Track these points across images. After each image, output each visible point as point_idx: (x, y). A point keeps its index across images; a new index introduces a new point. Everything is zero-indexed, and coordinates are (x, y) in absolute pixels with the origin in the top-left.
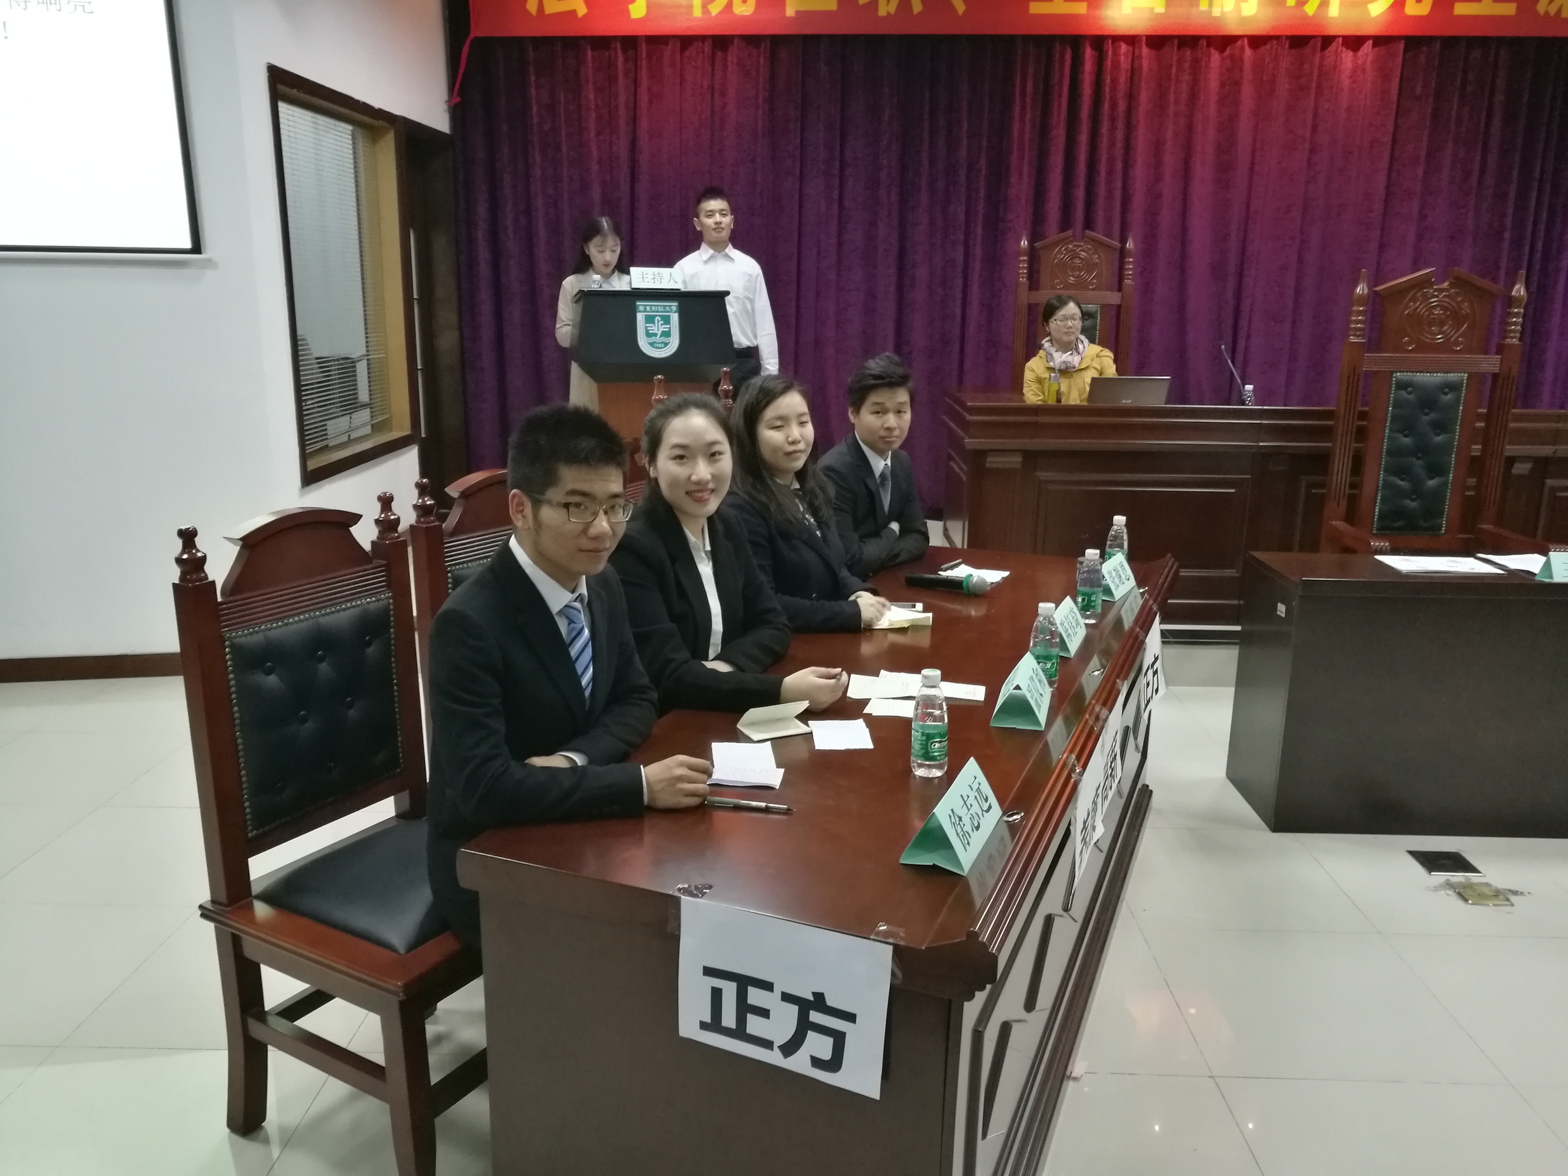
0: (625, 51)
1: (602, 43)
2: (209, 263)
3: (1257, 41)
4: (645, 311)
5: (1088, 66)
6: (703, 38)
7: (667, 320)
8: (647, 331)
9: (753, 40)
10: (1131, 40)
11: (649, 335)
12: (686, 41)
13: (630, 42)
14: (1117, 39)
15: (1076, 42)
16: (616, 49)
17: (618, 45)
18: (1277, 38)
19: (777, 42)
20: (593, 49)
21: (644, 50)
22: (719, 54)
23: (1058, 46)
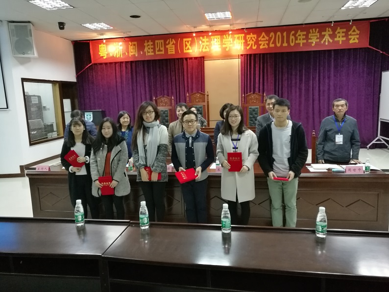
0: (105, 65)
2: (9, 110)
7: (90, 115)
9: (127, 62)
11: (87, 118)
12: (116, 63)
16: (103, 65)
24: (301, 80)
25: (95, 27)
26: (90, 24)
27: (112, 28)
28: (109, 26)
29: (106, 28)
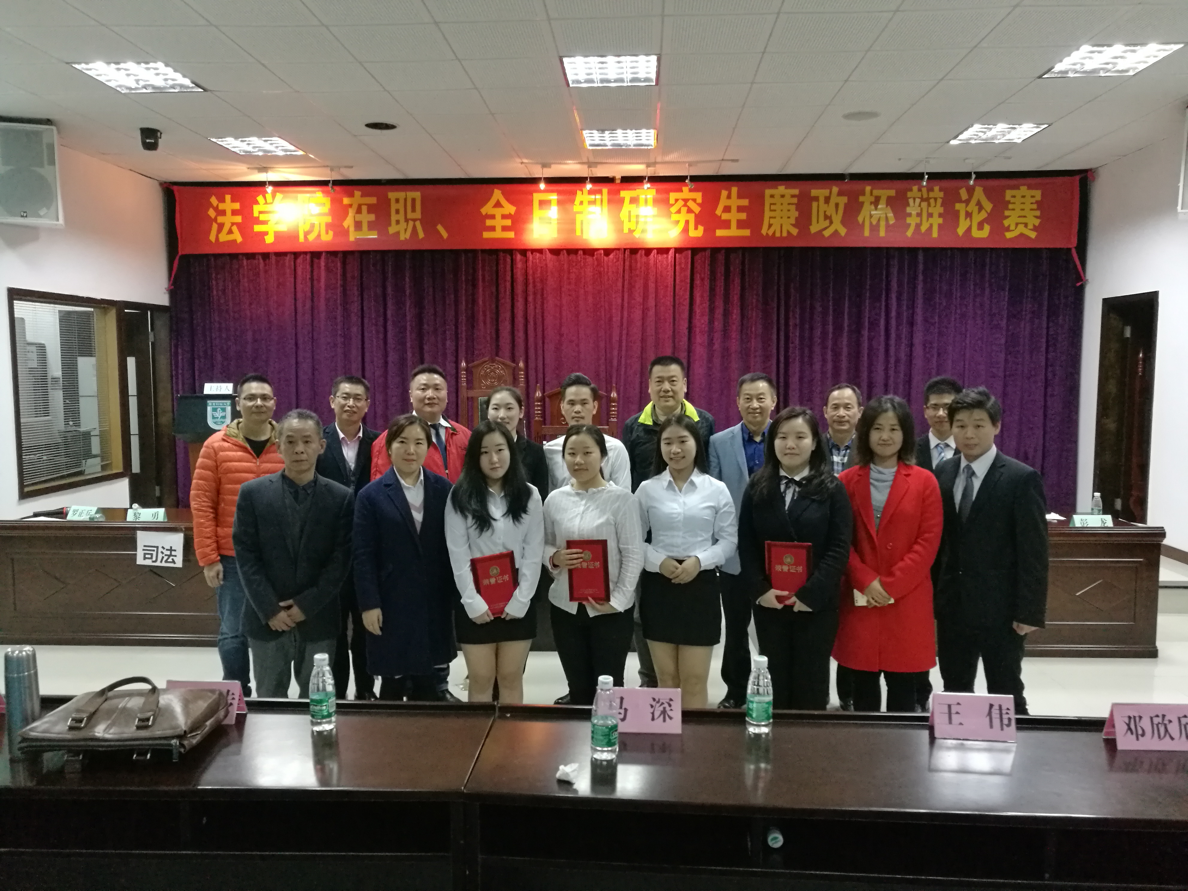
0: (264, 260)
1: (250, 256)
3: (607, 252)
4: (212, 405)
5: (519, 265)
6: (305, 253)
7: (224, 410)
8: (213, 416)
9: (333, 254)
10: (540, 251)
11: (214, 417)
12: (296, 255)
13: (266, 256)
14: (533, 251)
15: (511, 252)
16: (259, 259)
17: (260, 257)
18: (618, 249)
19: (346, 255)
20: (248, 259)
21: (273, 258)
22: (316, 260)
23: (501, 254)
24: (838, 328)
25: (249, 148)
26: (236, 138)
27: (301, 153)
28: (292, 148)
29: (281, 153)
